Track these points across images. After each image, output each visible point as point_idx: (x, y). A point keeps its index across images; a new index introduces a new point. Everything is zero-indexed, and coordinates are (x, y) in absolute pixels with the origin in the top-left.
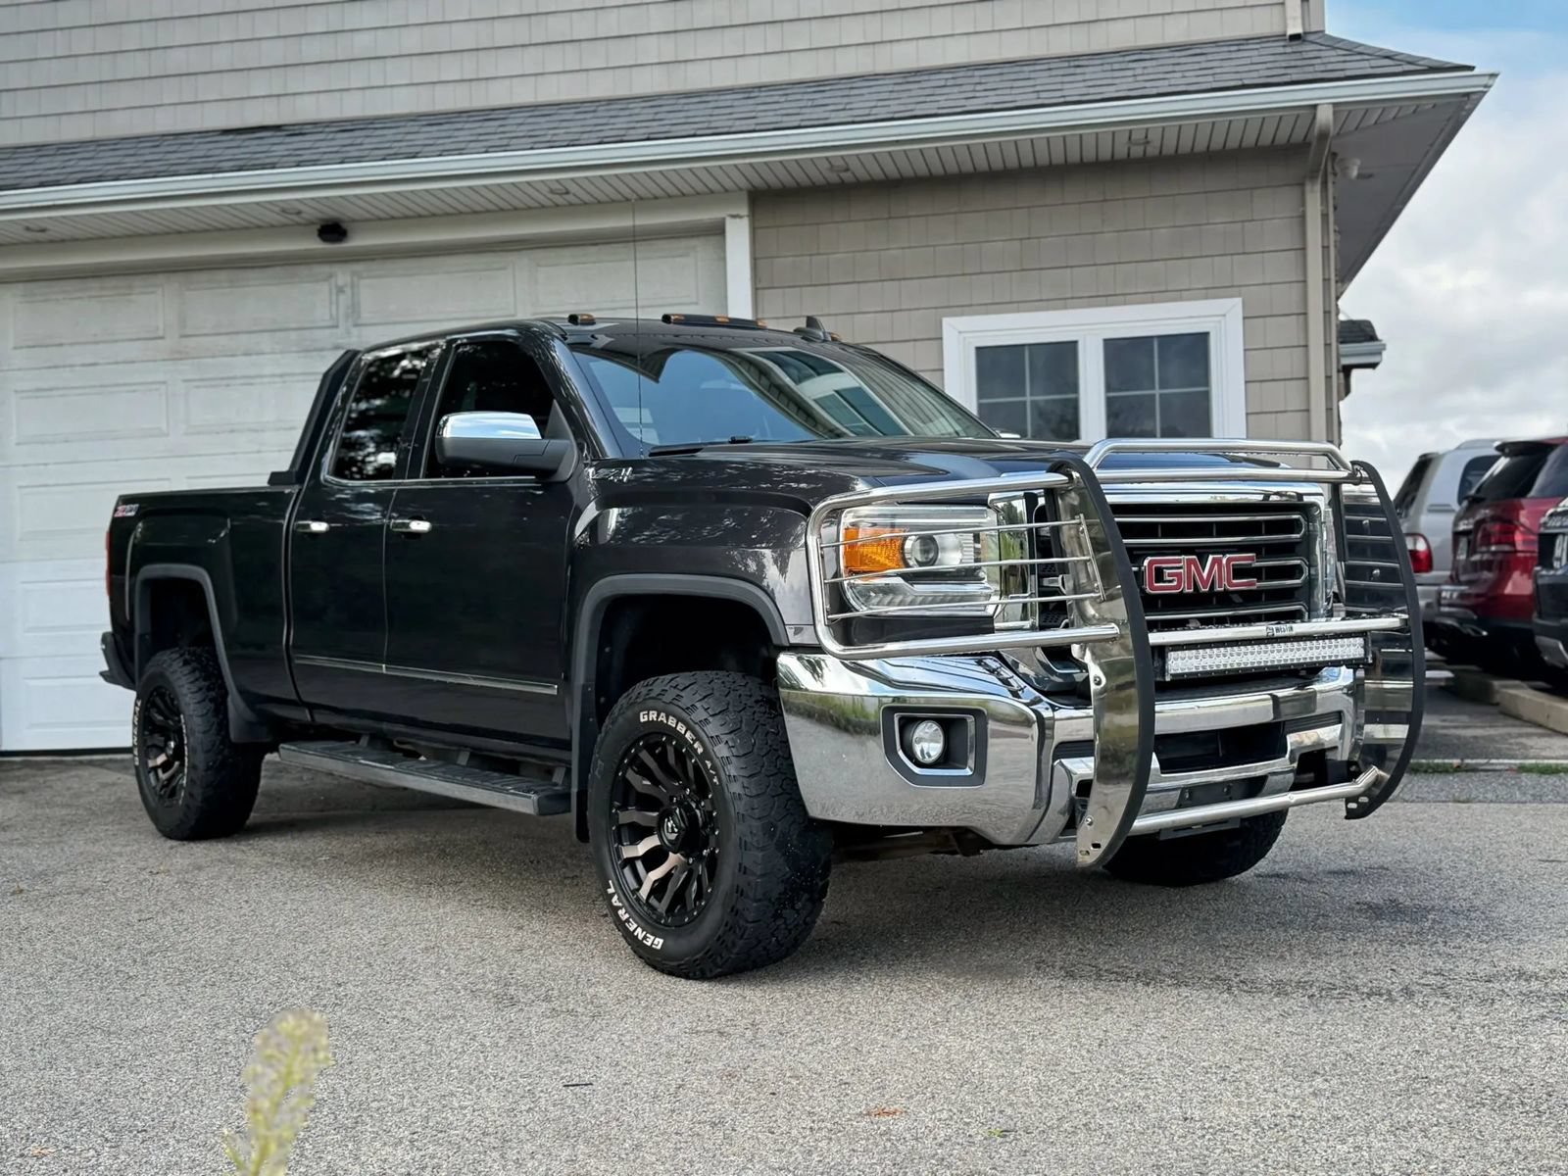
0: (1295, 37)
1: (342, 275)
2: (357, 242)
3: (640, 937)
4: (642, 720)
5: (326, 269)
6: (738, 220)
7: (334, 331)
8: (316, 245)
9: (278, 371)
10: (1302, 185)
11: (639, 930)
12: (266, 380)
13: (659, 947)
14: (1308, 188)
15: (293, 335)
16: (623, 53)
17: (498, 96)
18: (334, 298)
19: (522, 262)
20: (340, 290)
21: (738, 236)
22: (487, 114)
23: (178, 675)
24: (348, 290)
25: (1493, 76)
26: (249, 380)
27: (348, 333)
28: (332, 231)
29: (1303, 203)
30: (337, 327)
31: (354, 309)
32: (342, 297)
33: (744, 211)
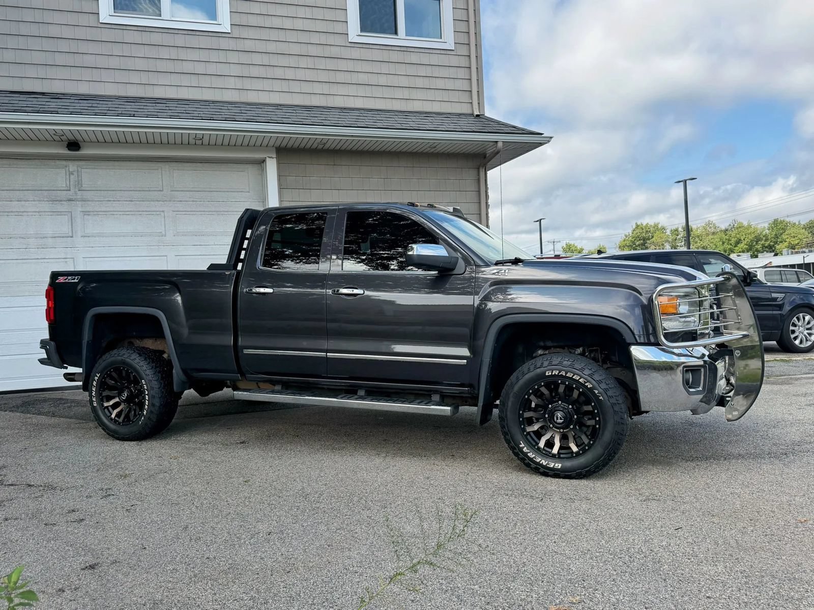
0: (477, 116)
1: (72, 166)
2: (84, 152)
3: (544, 464)
4: (547, 374)
5: (64, 163)
6: (271, 159)
7: (68, 192)
8: (66, 152)
9: (37, 210)
10: (478, 169)
11: (543, 461)
12: (30, 214)
13: (559, 467)
14: (481, 170)
15: (46, 193)
16: (218, 82)
17: (159, 93)
18: (68, 177)
19: (166, 167)
20: (71, 173)
21: (272, 167)
22: (156, 101)
23: (137, 360)
24: (75, 174)
25: (551, 138)
26: (19, 214)
27: (76, 194)
28: (74, 145)
29: (479, 175)
30: (70, 190)
31: (79, 183)
32: (72, 177)
33: (274, 156)
